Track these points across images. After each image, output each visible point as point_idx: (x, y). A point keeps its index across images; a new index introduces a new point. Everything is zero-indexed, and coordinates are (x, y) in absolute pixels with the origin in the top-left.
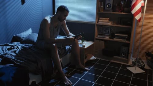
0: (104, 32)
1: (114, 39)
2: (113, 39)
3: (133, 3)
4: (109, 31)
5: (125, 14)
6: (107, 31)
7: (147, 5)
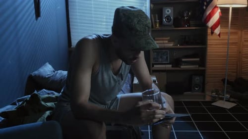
0: (160, 60)
1: (182, 67)
2: (180, 67)
3: (208, 13)
4: (167, 57)
5: (196, 29)
6: (165, 57)
7: (232, 15)
